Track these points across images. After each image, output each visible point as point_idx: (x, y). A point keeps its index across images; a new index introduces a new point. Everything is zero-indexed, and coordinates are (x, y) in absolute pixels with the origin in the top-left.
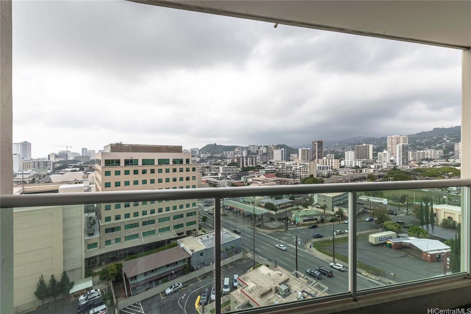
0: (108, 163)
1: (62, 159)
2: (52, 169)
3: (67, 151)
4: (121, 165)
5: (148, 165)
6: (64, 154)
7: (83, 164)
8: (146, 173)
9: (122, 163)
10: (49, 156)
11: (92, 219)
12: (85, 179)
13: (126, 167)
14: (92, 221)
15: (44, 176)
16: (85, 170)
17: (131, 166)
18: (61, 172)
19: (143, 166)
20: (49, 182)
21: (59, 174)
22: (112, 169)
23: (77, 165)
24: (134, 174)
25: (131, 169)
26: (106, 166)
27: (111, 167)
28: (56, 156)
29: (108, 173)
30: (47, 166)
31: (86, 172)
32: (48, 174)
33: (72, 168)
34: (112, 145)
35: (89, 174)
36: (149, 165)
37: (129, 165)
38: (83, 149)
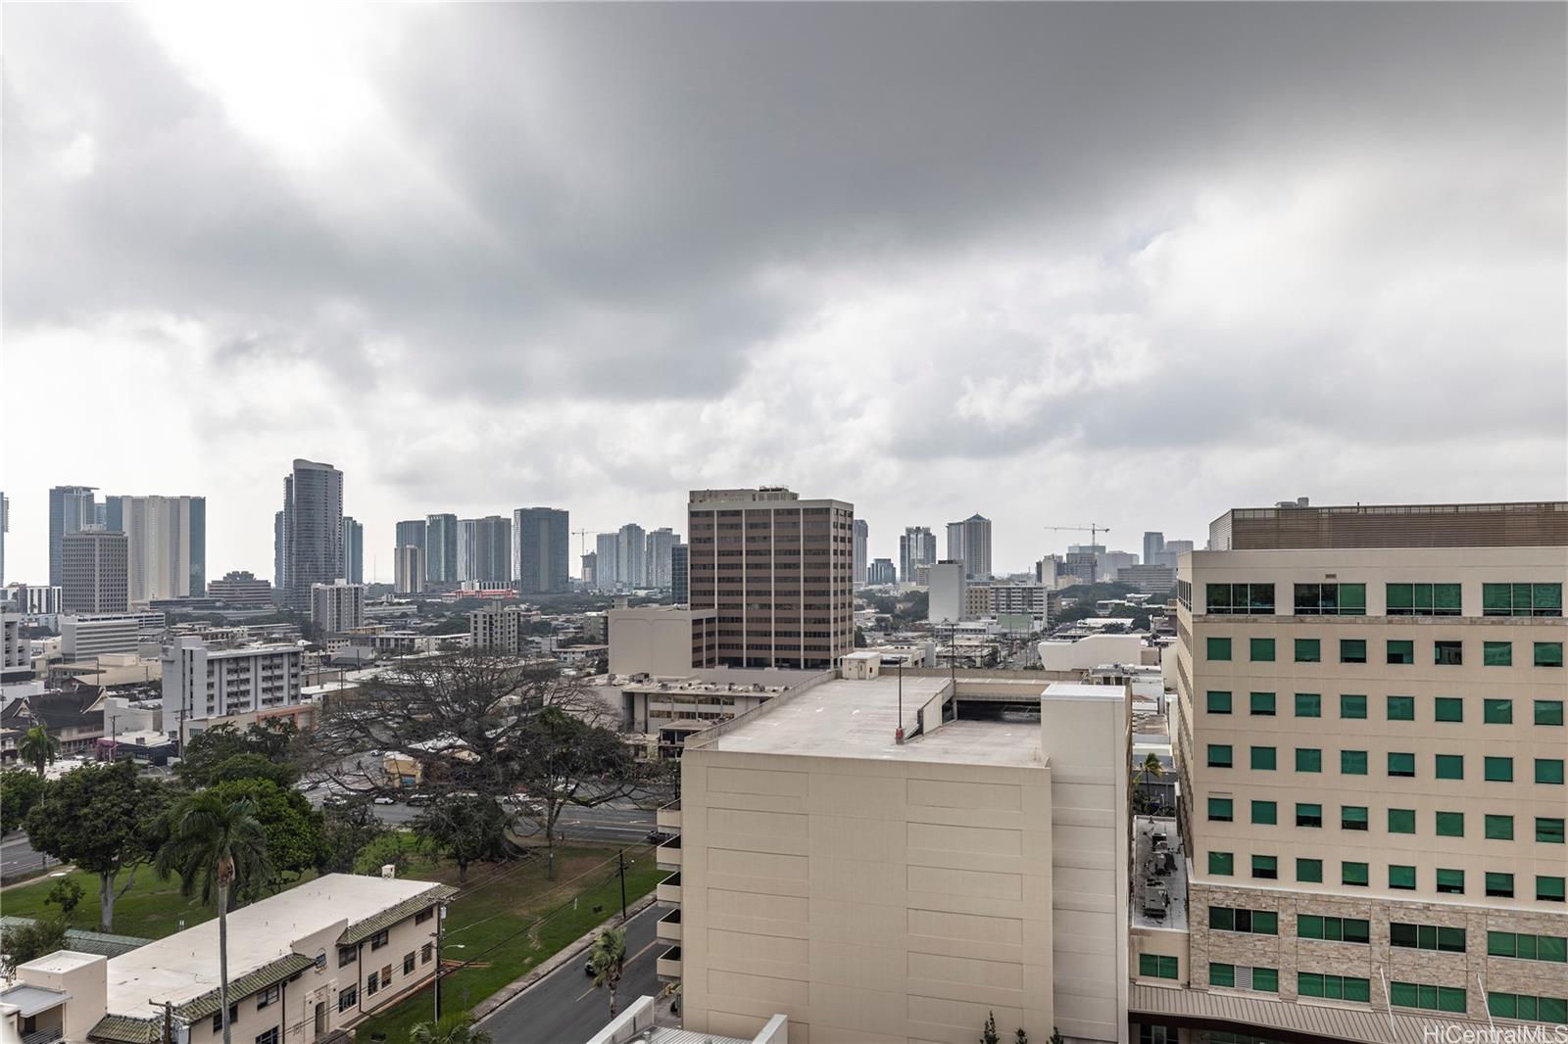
0: (1224, 599)
1: (1079, 581)
2: (1045, 616)
3: (1095, 548)
4: (1277, 613)
5: (1420, 617)
6: (1084, 560)
7: (1148, 601)
8: (1412, 662)
9: (1284, 604)
10: (1039, 565)
11: (1164, 846)
12: (1151, 667)
13: (1302, 621)
14: (1161, 854)
15: (1024, 642)
16: (1152, 626)
17: (1326, 616)
18: (1072, 632)
19: (1390, 622)
20: (1034, 668)
21: (1065, 637)
22: (1241, 631)
23: (1127, 604)
24: (1345, 659)
25: (1330, 631)
26: (1212, 616)
27: (1235, 621)
28: (1061, 569)
29: (1219, 649)
30: (1031, 605)
31: (1155, 637)
32: (1036, 637)
33: (1110, 617)
34: (1239, 516)
35: (1165, 645)
36: (1429, 619)
37: (1316, 612)
38: (1148, 536)
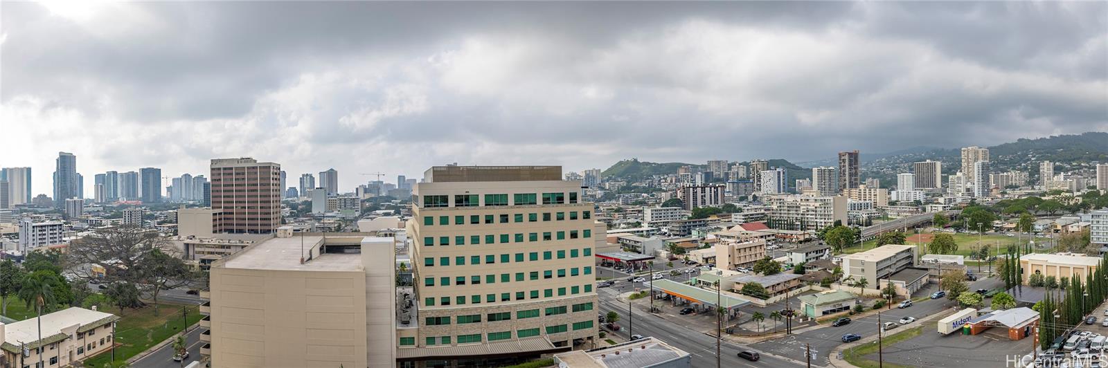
0: (430, 201)
1: (373, 195)
2: (360, 210)
3: (379, 182)
4: (449, 206)
5: (495, 206)
6: (375, 187)
7: (400, 203)
8: (493, 222)
9: (452, 203)
10: (357, 189)
11: (408, 297)
12: (402, 229)
13: (457, 209)
14: (407, 300)
15: (352, 221)
16: (402, 213)
17: (466, 207)
18: (371, 216)
19: (486, 208)
20: (356, 231)
21: (368, 218)
22: (436, 213)
23: (392, 204)
24: (472, 223)
25: (467, 212)
26: (426, 208)
27: (434, 210)
28: (366, 191)
29: (429, 221)
30: (354, 205)
31: (403, 217)
32: (356, 218)
33: (385, 209)
34: (435, 169)
35: (407, 220)
36: (498, 207)
37: (462, 206)
38: (399, 177)
